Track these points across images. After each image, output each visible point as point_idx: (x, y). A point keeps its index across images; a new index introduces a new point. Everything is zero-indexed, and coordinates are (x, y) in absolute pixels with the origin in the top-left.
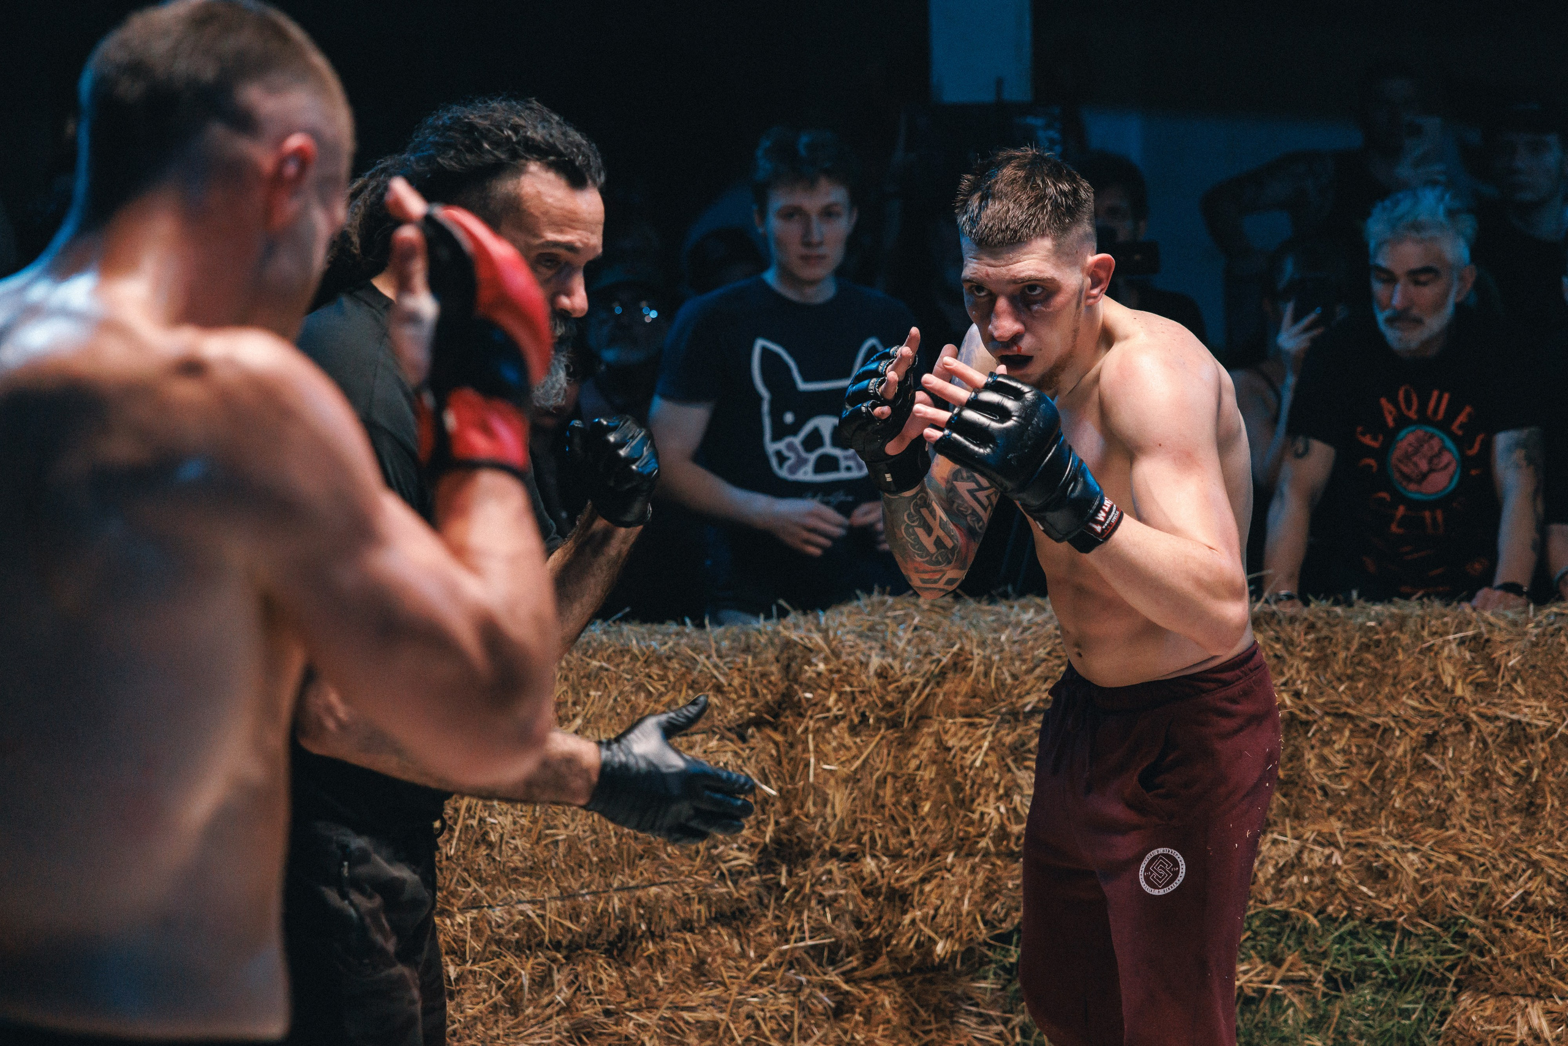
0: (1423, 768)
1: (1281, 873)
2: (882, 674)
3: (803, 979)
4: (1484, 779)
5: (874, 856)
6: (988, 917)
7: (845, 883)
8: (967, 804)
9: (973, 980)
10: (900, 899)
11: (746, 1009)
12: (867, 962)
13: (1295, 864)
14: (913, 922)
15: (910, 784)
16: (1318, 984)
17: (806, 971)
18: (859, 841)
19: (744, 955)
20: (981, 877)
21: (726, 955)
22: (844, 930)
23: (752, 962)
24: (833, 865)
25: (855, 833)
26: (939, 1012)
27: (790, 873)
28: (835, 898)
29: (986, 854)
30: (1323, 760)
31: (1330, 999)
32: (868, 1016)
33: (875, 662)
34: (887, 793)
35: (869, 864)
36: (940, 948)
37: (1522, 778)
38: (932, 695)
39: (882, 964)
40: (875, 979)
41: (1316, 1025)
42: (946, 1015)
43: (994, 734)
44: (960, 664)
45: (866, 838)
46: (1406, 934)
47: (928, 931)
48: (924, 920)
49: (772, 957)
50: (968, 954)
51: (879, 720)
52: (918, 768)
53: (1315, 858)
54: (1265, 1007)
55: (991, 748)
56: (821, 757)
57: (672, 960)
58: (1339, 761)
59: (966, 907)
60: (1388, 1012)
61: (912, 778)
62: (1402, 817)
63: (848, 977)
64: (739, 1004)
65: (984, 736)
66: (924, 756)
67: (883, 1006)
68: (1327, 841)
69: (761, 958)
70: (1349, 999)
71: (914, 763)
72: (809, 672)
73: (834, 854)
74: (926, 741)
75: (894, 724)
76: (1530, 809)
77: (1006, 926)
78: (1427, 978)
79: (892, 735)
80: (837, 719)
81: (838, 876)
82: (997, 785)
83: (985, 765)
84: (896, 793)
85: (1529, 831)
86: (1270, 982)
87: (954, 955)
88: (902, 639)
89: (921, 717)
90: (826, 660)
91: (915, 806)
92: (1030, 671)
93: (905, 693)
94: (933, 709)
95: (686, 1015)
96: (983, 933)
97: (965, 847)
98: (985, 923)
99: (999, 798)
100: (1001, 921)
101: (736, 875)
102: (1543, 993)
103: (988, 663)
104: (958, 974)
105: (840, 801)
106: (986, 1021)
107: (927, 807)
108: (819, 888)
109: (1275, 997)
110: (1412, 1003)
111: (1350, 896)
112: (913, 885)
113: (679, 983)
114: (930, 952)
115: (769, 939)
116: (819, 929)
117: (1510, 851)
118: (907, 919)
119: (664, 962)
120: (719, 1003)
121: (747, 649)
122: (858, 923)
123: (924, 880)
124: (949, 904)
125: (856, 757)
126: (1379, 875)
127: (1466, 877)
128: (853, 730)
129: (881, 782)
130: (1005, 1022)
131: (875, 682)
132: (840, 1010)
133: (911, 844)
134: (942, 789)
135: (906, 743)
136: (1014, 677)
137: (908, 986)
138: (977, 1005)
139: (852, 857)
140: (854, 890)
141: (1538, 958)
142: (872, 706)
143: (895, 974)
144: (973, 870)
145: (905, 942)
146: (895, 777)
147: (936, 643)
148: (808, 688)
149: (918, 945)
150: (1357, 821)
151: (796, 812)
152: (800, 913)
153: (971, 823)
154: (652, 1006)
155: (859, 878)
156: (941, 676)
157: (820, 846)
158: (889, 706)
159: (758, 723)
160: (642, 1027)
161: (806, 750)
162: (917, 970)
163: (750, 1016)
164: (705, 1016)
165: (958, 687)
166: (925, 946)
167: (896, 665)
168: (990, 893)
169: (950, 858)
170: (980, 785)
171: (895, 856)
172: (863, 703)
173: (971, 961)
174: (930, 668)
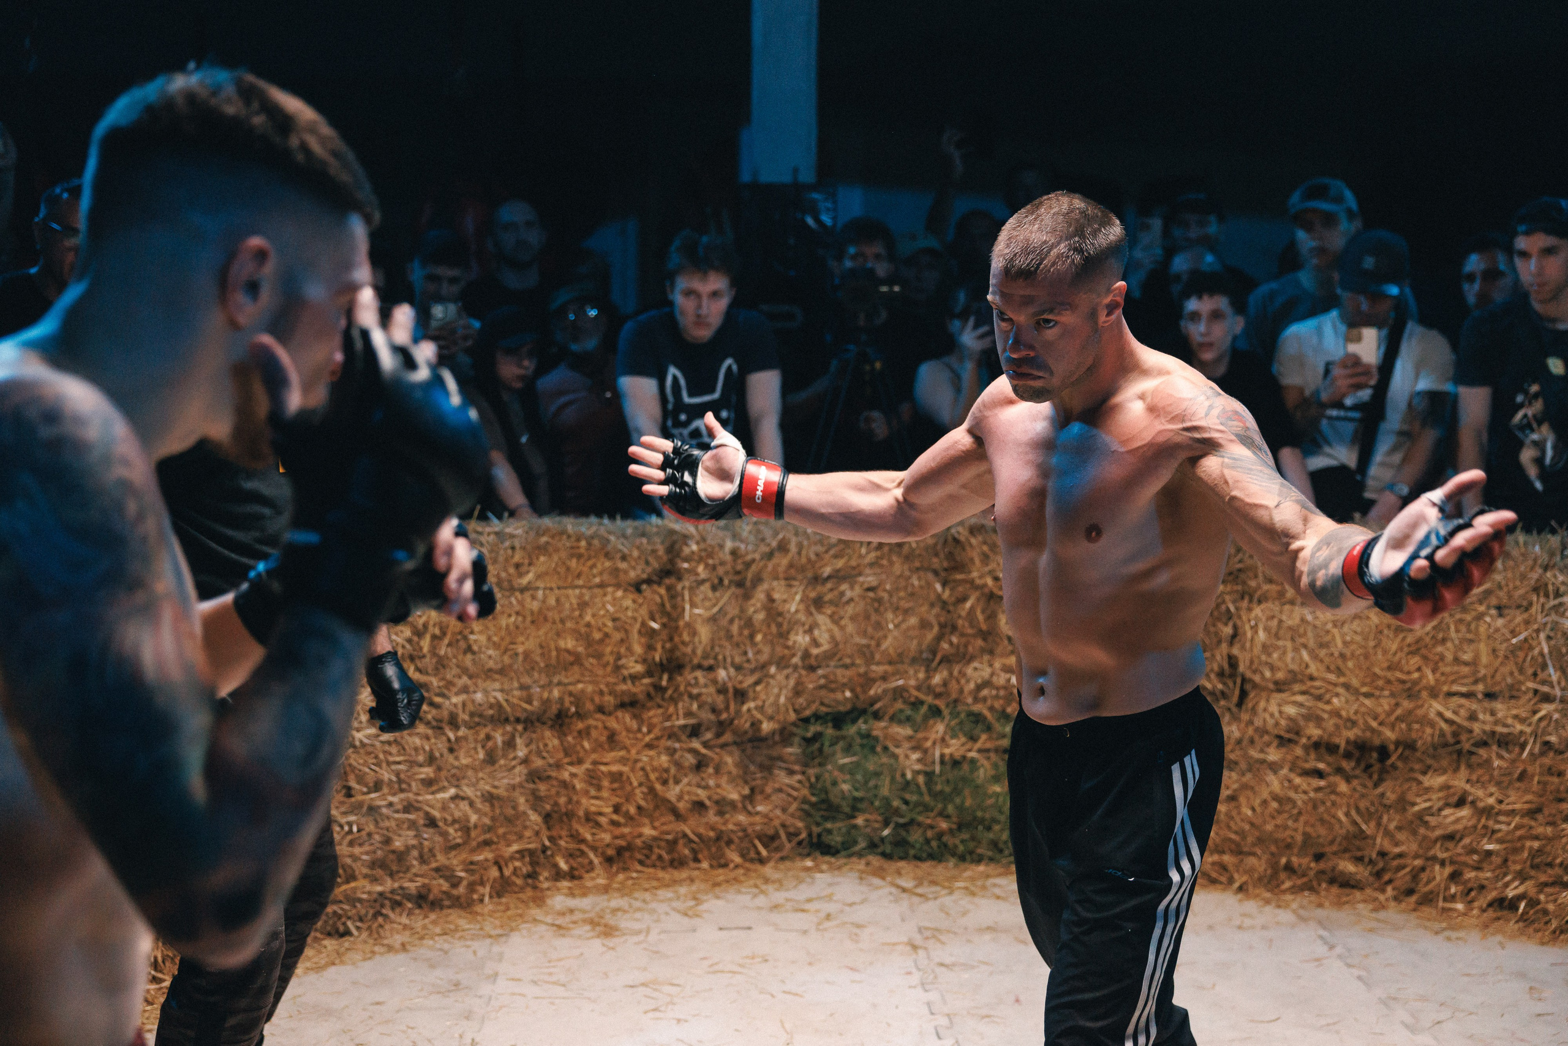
2: (734, 553)
3: (677, 745)
5: (725, 668)
6: (797, 707)
7: (706, 686)
8: (784, 635)
9: (785, 746)
10: (741, 695)
11: (639, 765)
12: (718, 735)
13: (987, 683)
14: (749, 710)
15: (749, 623)
17: (679, 740)
18: (715, 658)
19: (639, 730)
20: (792, 682)
21: (628, 730)
22: (706, 716)
23: (644, 735)
24: (699, 674)
25: (713, 654)
26: (762, 767)
27: (670, 679)
28: (699, 695)
29: (796, 667)
32: (717, 770)
33: (729, 545)
34: (735, 629)
35: (722, 674)
36: (766, 727)
38: (766, 566)
39: (727, 737)
40: (723, 746)
42: (767, 768)
43: (804, 591)
44: (783, 547)
45: (720, 657)
47: (759, 716)
48: (756, 708)
49: (657, 732)
50: (782, 731)
51: (731, 582)
52: (755, 612)
53: (1000, 678)
54: (966, 767)
55: (802, 601)
56: (693, 605)
57: (594, 734)
59: (782, 700)
61: (750, 619)
63: (705, 745)
64: (636, 761)
65: (796, 593)
66: (759, 605)
67: (726, 763)
69: (649, 732)
71: (752, 609)
72: (686, 551)
73: (699, 667)
74: (760, 595)
75: (740, 584)
77: (807, 713)
79: (739, 591)
80: (703, 582)
81: (702, 681)
82: (803, 625)
83: (797, 611)
84: (741, 628)
86: (970, 750)
87: (773, 733)
89: (758, 580)
90: (698, 543)
91: (752, 637)
92: (826, 552)
93: (748, 565)
94: (765, 575)
95: (603, 768)
96: (792, 716)
97: (782, 663)
98: (795, 710)
99: (805, 632)
100: (805, 709)
101: (634, 678)
103: (800, 546)
104: (775, 743)
105: (704, 633)
106: (791, 773)
107: (759, 638)
108: (689, 689)
109: (973, 761)
112: (749, 686)
113: (598, 747)
114: (759, 730)
115: (655, 720)
116: (689, 714)
118: (745, 708)
119: (588, 734)
120: (623, 761)
121: (643, 535)
122: (714, 710)
123: (757, 683)
124: (772, 699)
125: (715, 605)
128: (714, 588)
129: (731, 621)
130: (803, 773)
131: (728, 558)
132: (700, 766)
133: (748, 661)
134: (769, 626)
135: (747, 597)
136: (817, 555)
137: (743, 751)
138: (784, 762)
139: (711, 669)
140: (712, 690)
142: (727, 573)
143: (735, 743)
144: (787, 677)
145: (743, 723)
146: (740, 618)
147: (767, 533)
148: (686, 560)
149: (753, 724)
151: (676, 639)
152: (676, 705)
153: (788, 647)
154: (580, 762)
155: (715, 682)
156: (770, 555)
157: (691, 661)
158: (738, 573)
159: (649, 582)
160: (573, 775)
161: (683, 600)
162: (750, 740)
163: (643, 769)
164: (614, 768)
165: (781, 561)
166: (757, 724)
167: (743, 546)
168: (797, 692)
169: (773, 670)
170: (794, 624)
171: (738, 668)
172: (721, 571)
173: (784, 735)
174: (764, 549)
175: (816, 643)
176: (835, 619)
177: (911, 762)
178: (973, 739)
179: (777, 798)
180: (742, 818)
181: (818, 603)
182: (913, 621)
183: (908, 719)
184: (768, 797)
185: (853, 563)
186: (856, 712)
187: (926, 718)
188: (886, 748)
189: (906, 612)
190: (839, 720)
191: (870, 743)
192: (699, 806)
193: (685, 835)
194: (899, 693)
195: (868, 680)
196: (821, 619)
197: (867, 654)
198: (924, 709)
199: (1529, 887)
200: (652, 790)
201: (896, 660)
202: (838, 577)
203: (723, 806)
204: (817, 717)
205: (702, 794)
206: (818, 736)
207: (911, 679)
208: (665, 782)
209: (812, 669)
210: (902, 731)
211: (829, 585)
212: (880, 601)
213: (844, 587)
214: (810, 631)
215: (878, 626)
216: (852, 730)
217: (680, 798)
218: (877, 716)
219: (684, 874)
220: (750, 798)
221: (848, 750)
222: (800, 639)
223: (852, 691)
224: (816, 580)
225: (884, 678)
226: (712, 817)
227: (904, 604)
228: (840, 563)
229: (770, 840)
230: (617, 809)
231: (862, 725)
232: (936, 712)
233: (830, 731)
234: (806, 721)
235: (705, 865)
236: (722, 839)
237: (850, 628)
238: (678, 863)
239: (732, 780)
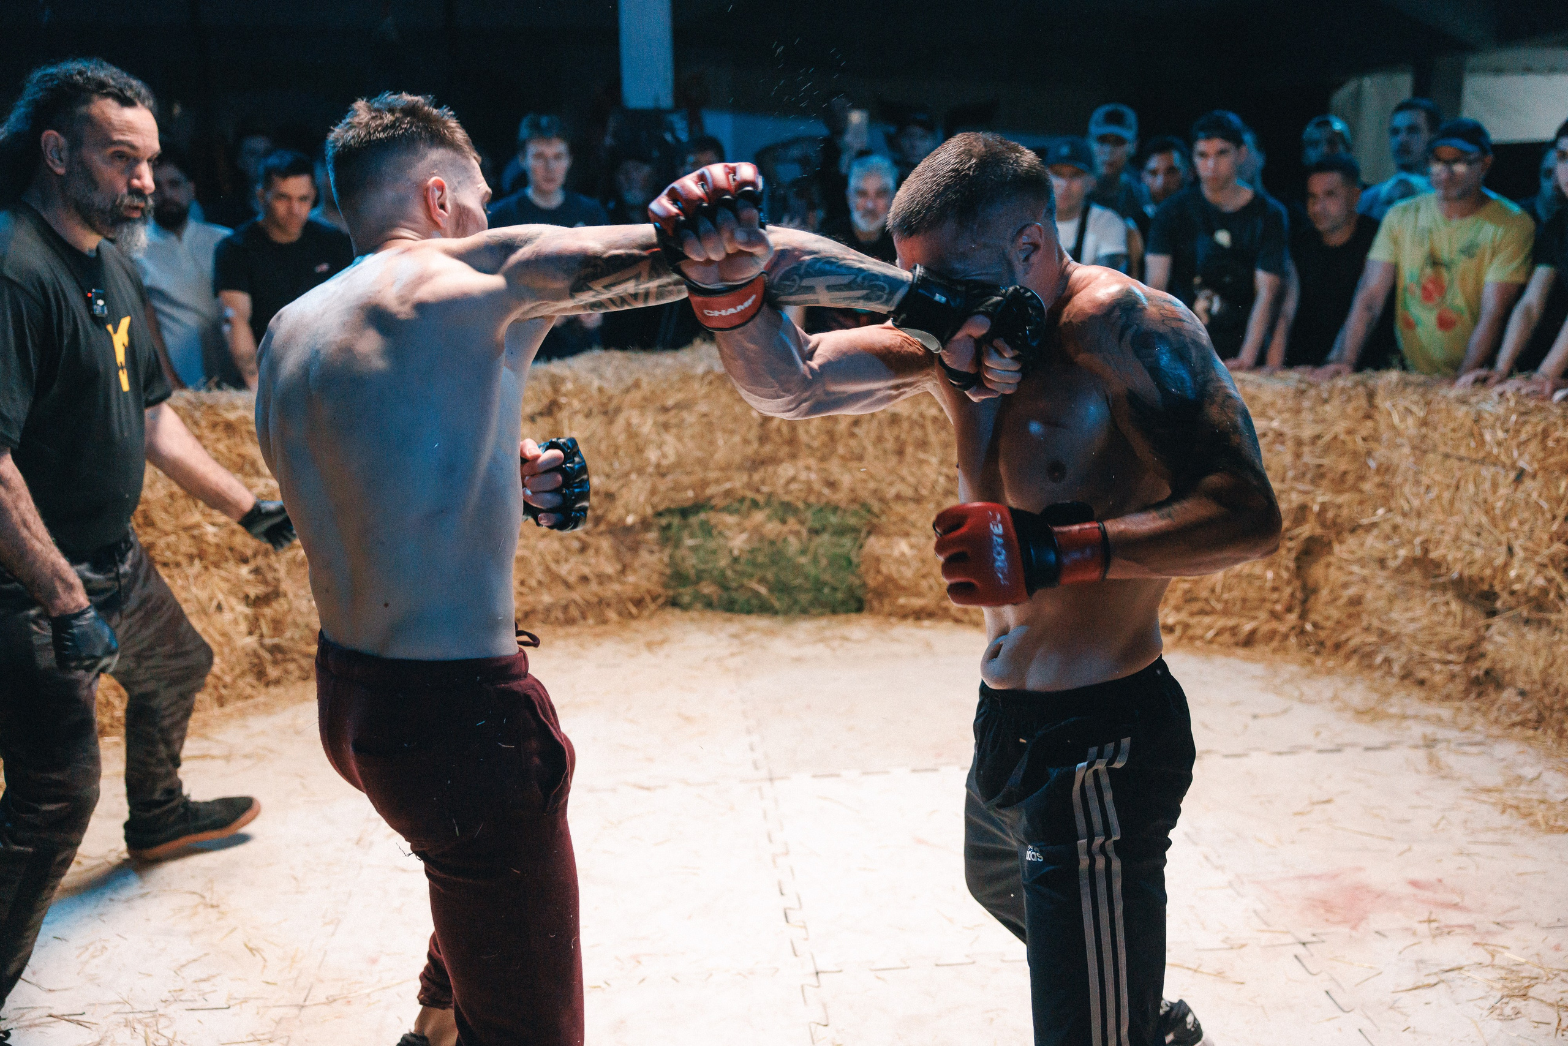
0: (853, 435)
1: (788, 483)
2: (600, 390)
4: (880, 439)
6: (653, 504)
8: (640, 450)
9: (646, 534)
12: (596, 526)
13: (793, 479)
16: (804, 532)
20: (648, 486)
26: (630, 549)
29: (650, 475)
30: (807, 432)
31: (810, 540)
32: (597, 552)
33: (596, 383)
36: (630, 519)
37: (897, 438)
38: (624, 399)
39: (602, 527)
40: (601, 534)
41: (803, 552)
42: (634, 549)
43: (654, 417)
44: (637, 385)
46: (845, 511)
47: (624, 512)
50: (643, 522)
52: (618, 434)
53: (803, 476)
54: (780, 544)
55: (653, 424)
56: (571, 429)
58: (813, 431)
59: (642, 498)
60: (836, 545)
62: (843, 458)
65: (648, 419)
66: (620, 429)
67: (603, 547)
68: (808, 468)
70: (817, 540)
72: (564, 389)
74: (621, 421)
75: (606, 413)
76: (900, 453)
77: (661, 508)
78: (855, 530)
82: (655, 442)
83: (649, 432)
85: (900, 462)
86: (782, 531)
87: (636, 524)
88: (609, 372)
89: (618, 410)
91: (616, 452)
93: (610, 399)
94: (624, 406)
96: (650, 511)
97: (641, 471)
98: (652, 506)
99: (656, 448)
100: (659, 505)
102: (907, 535)
104: (639, 532)
106: (652, 552)
107: (622, 453)
109: (784, 540)
110: (847, 541)
111: (820, 494)
114: (625, 522)
117: (892, 472)
123: (622, 487)
124: (633, 498)
126: (832, 485)
127: (872, 485)
129: (600, 441)
130: (661, 553)
131: (596, 393)
132: (583, 549)
134: (629, 444)
135: (611, 422)
137: (615, 537)
138: (646, 544)
141: (903, 519)
142: (595, 405)
143: (608, 532)
144: (644, 482)
145: (613, 517)
147: (625, 375)
148: (565, 395)
149: (620, 518)
150: (823, 459)
153: (644, 460)
156: (627, 391)
158: (603, 405)
159: (541, 414)
162: (619, 530)
165: (636, 395)
166: (623, 518)
167: (606, 385)
168: (653, 492)
169: (633, 476)
170: (648, 442)
171: (608, 476)
172: (590, 404)
173: (645, 524)
174: (622, 386)
175: (664, 456)
176: (679, 438)
177: (738, 542)
178: (784, 522)
179: (644, 572)
180: (617, 587)
181: (666, 426)
182: (737, 439)
183: (737, 511)
184: (635, 571)
185: (691, 395)
186: (697, 507)
187: (749, 509)
188: (720, 533)
189: (732, 432)
190: (685, 512)
191: (707, 530)
192: (584, 579)
193: (575, 602)
194: (728, 493)
195: (705, 484)
196: (669, 438)
197: (703, 463)
198: (747, 503)
199: (1183, 616)
200: (548, 569)
201: (726, 468)
202: (679, 406)
203: (602, 579)
204: (669, 511)
205: (586, 570)
206: (668, 527)
207: (738, 482)
208: (557, 562)
209: (663, 475)
210: (731, 519)
211: (673, 413)
212: (710, 424)
213: (685, 414)
214: (660, 446)
215: (712, 443)
216: (694, 520)
217: (570, 573)
218: (713, 508)
219: (574, 630)
220: (623, 571)
221: (692, 535)
222: (653, 455)
223: (694, 490)
224: (665, 410)
225: (717, 481)
226: (594, 586)
227: (730, 426)
228: (680, 396)
229: (639, 603)
230: (522, 583)
231: (702, 516)
232: (755, 504)
233: (676, 521)
234: (659, 514)
235: (591, 621)
236: (602, 603)
237: (691, 444)
238: (570, 621)
239: (608, 559)
